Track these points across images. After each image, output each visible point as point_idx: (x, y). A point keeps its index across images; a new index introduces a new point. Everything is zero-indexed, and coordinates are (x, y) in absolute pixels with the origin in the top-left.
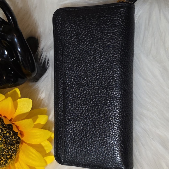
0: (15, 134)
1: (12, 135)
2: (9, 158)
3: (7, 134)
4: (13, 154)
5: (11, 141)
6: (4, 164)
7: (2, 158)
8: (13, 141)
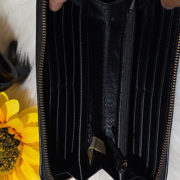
0: (12, 136)
1: (9, 138)
2: (11, 161)
3: (4, 138)
4: (14, 156)
5: (8, 144)
6: (8, 167)
7: (5, 161)
8: (11, 143)
